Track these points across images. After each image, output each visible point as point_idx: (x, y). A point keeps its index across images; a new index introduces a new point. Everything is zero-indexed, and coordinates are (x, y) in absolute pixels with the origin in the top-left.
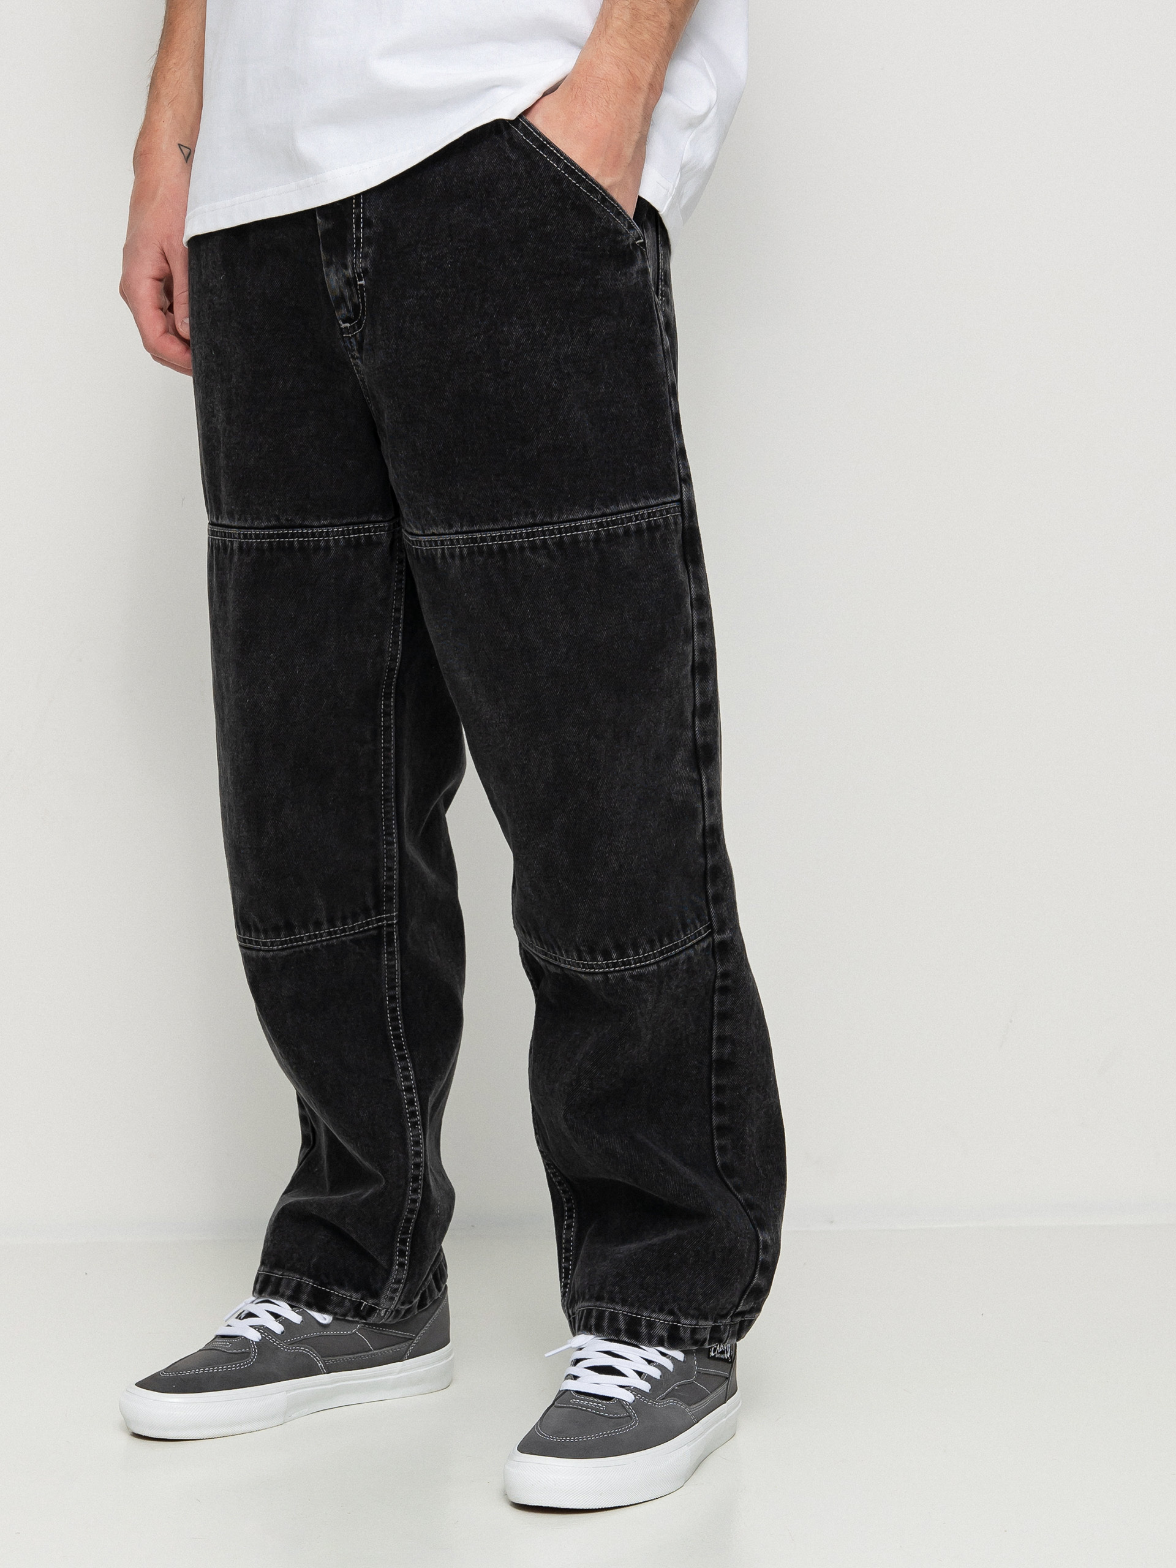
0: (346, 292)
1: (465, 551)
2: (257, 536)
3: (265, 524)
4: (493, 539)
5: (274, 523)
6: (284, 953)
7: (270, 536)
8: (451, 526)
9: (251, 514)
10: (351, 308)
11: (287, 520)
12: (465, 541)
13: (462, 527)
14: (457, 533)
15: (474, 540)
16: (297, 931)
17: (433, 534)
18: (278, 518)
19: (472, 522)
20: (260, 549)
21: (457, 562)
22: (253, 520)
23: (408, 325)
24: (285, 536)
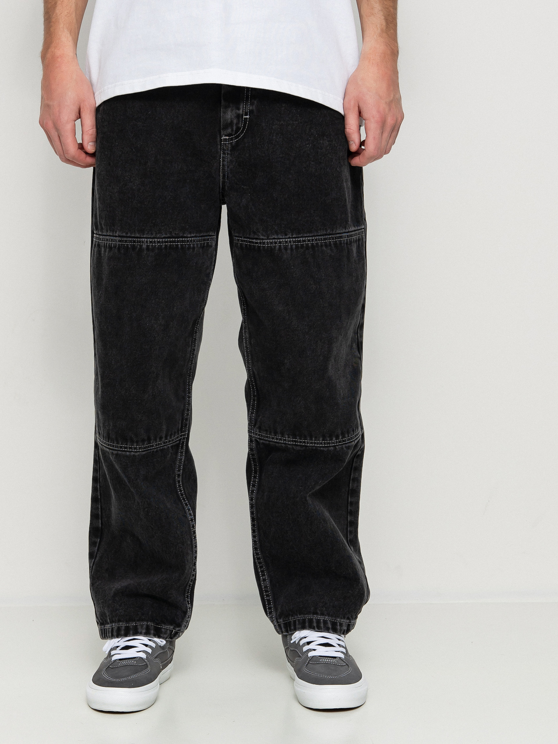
0: (235, 121)
1: (294, 246)
2: (159, 242)
3: (164, 236)
4: (309, 241)
5: (168, 235)
6: (144, 453)
7: (166, 242)
8: (286, 235)
9: (155, 231)
10: (234, 129)
11: (175, 234)
12: (294, 242)
13: (292, 235)
14: (289, 238)
15: (300, 241)
16: (152, 442)
17: (274, 239)
18: (171, 233)
19: (299, 233)
20: (160, 248)
21: (289, 251)
22: (156, 234)
23: (274, 137)
24: (174, 242)
